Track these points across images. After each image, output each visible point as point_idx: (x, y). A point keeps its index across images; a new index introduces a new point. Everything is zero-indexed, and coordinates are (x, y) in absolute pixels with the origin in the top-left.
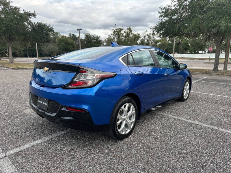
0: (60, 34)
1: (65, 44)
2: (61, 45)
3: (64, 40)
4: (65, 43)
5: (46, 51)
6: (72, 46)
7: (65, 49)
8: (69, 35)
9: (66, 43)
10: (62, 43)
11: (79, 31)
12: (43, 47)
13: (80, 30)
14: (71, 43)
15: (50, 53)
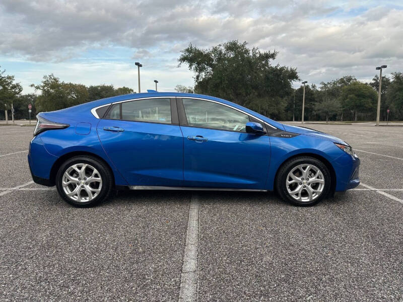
0: (355, 79)
1: (356, 97)
2: (348, 100)
3: (354, 90)
4: (356, 95)
5: (319, 110)
6: (370, 100)
7: (356, 105)
8: (374, 79)
9: (358, 96)
10: (351, 96)
11: (381, 70)
12: (314, 105)
13: (383, 69)
14: (368, 94)
15: (324, 114)
